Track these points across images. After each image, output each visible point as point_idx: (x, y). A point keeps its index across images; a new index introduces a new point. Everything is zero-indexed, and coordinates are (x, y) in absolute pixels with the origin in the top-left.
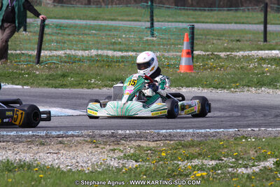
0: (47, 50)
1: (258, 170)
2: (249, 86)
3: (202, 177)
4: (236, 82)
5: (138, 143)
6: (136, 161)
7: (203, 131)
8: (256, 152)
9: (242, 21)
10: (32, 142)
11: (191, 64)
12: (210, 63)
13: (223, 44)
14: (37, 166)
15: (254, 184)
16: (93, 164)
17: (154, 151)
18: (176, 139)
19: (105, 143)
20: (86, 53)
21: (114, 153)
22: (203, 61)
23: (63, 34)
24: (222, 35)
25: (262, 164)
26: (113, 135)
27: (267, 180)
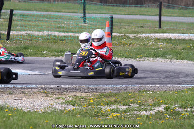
0: (14, 31)
1: (154, 113)
2: (149, 57)
3: (117, 117)
4: (140, 54)
5: (75, 94)
6: (73, 106)
7: (118, 86)
8: (153, 100)
9: (145, 14)
10: (4, 92)
11: (111, 42)
12: (123, 41)
13: (132, 28)
14: (7, 108)
15: (151, 122)
16: (44, 107)
17: (85, 99)
18: (100, 91)
19: (53, 93)
20: (40, 33)
21: (59, 100)
22: (118, 40)
23: (25, 21)
24: (131, 23)
25: (157, 109)
26: (58, 88)
27: (160, 119)
